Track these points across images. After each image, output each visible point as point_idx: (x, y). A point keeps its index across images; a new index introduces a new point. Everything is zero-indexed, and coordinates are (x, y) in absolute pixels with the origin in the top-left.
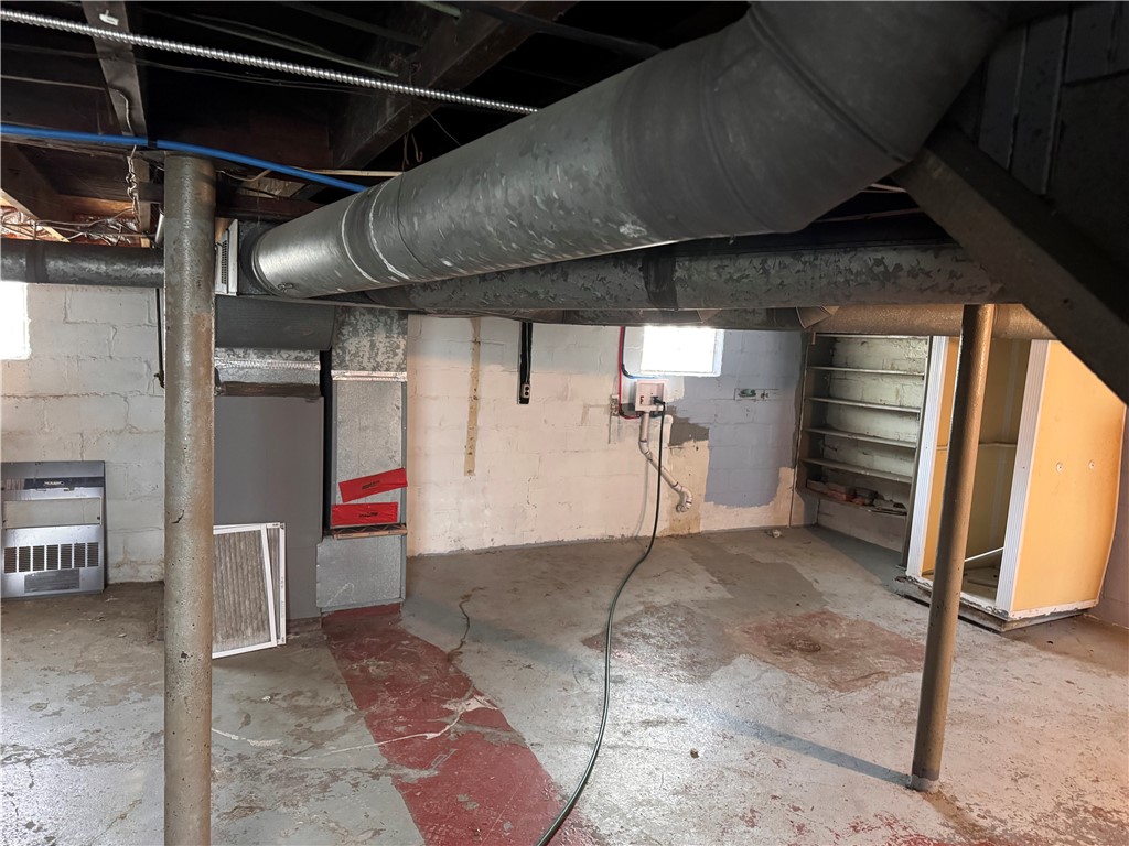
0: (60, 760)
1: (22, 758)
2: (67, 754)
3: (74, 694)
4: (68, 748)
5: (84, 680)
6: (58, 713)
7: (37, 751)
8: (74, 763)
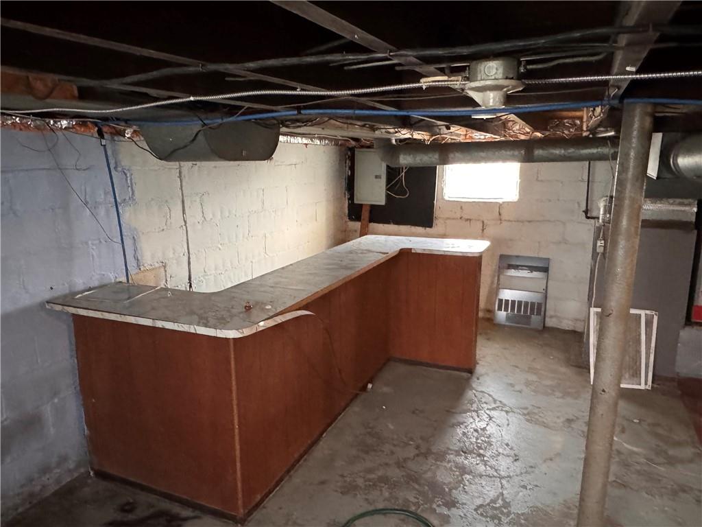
0: (521, 417)
1: (504, 409)
2: (524, 415)
3: (528, 384)
4: (525, 412)
5: (533, 378)
6: (520, 392)
7: (511, 408)
8: (528, 420)
